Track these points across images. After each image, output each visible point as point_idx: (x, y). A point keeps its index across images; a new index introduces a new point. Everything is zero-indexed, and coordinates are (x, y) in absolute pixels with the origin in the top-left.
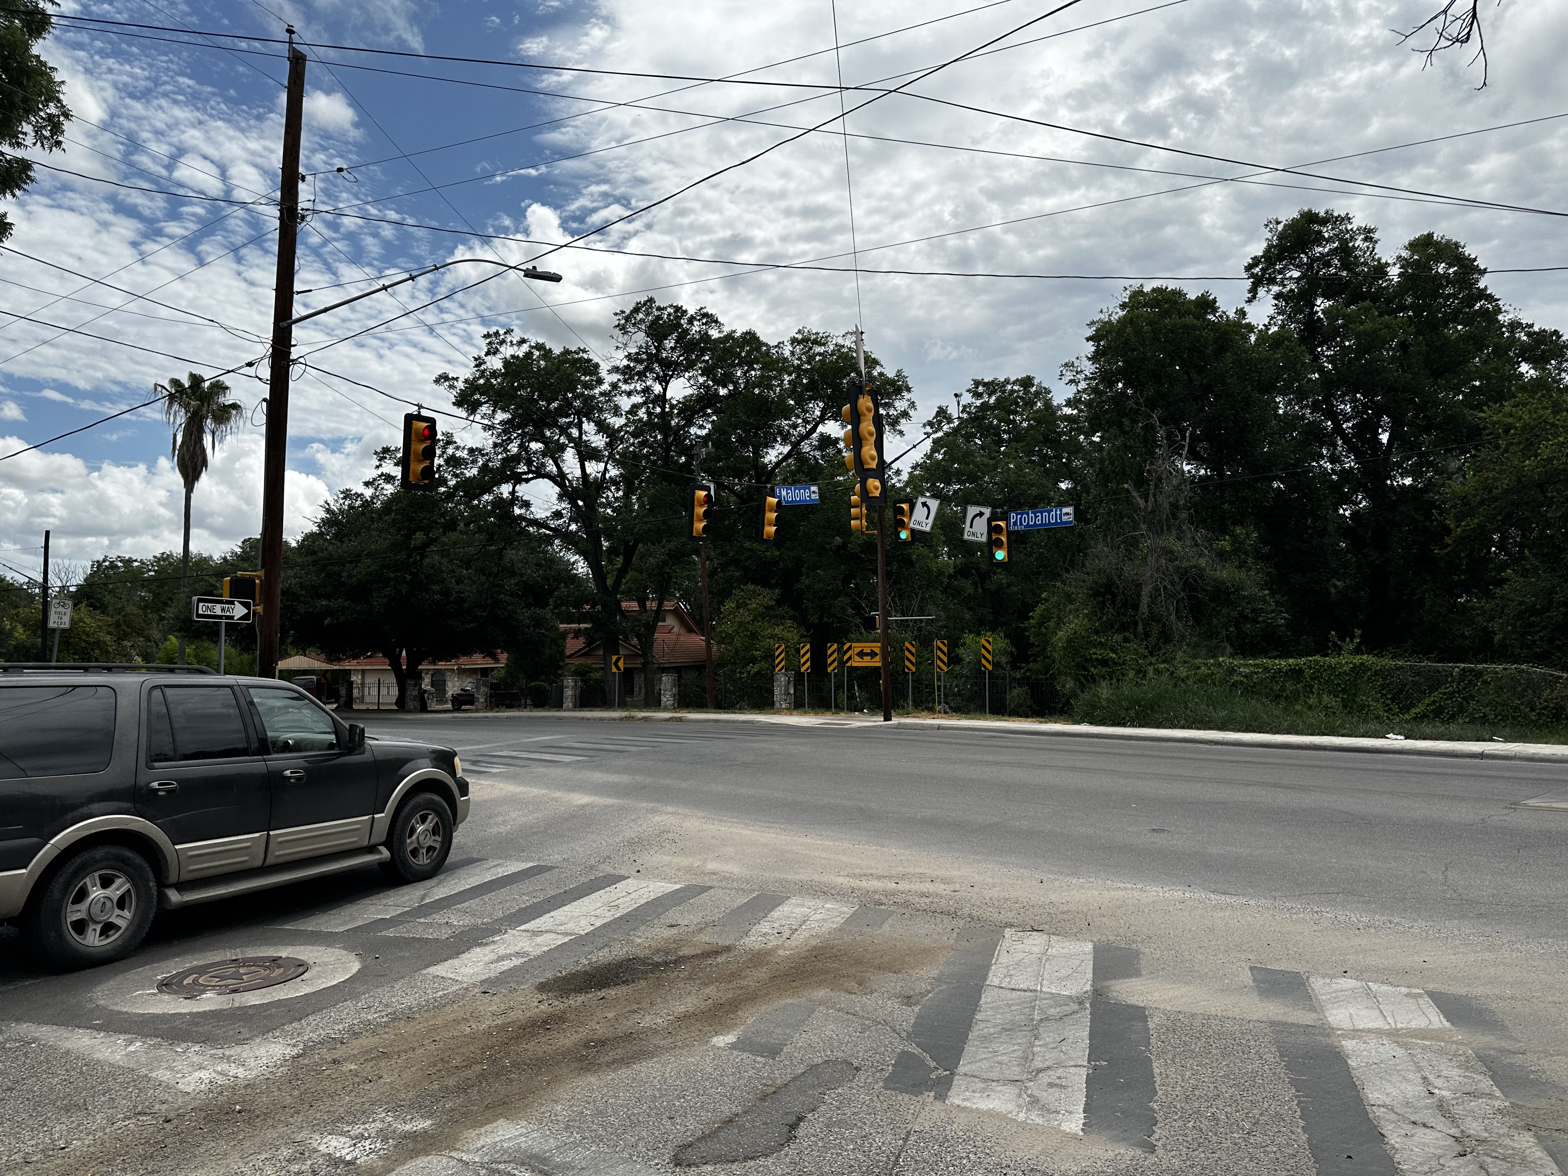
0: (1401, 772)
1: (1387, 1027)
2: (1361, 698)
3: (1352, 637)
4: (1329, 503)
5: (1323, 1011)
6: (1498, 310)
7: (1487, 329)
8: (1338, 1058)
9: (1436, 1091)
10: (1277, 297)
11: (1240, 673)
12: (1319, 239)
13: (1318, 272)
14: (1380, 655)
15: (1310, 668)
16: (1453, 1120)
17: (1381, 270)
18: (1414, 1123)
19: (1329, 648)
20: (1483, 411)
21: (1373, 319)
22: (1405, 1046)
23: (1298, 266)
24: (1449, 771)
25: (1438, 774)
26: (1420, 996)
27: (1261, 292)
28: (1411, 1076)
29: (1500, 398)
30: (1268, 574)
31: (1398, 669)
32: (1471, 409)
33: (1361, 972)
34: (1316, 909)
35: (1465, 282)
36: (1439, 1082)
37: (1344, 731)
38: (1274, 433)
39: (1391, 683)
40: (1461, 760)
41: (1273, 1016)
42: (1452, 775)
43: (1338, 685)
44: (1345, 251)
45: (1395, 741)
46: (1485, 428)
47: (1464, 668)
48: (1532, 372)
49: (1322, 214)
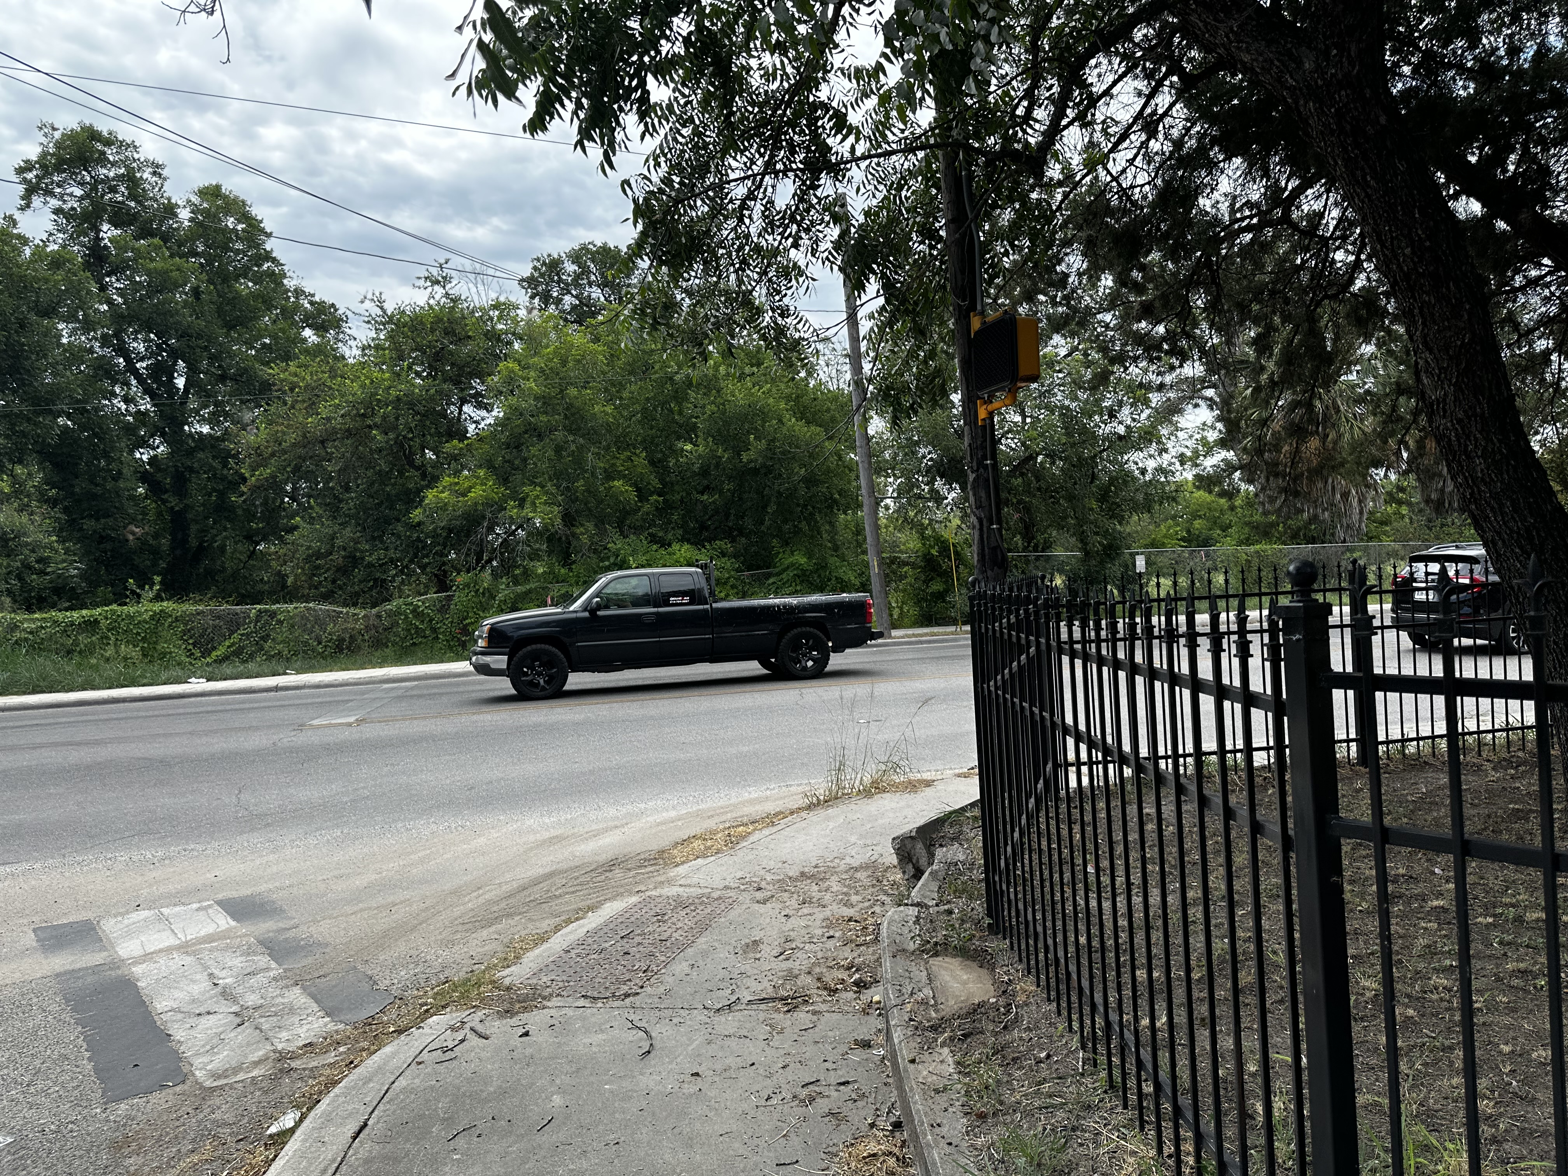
0: (202, 712)
1: (178, 942)
2: (162, 646)
3: (152, 585)
4: (123, 444)
5: (113, 948)
6: (284, 276)
7: (274, 290)
8: (128, 985)
9: (221, 981)
10: (57, 211)
11: (24, 630)
12: (102, 160)
13: (102, 196)
14: (180, 600)
15: (106, 618)
16: (235, 1000)
17: (170, 210)
18: (199, 1015)
19: (127, 597)
20: (271, 368)
21: (164, 259)
22: (194, 954)
23: (82, 184)
24: (247, 706)
25: (236, 710)
26: (210, 906)
27: (37, 201)
28: (198, 977)
29: (287, 357)
30: (57, 520)
31: (198, 614)
32: (263, 364)
33: (154, 902)
34: (109, 856)
35: (253, 241)
36: (223, 974)
37: (145, 681)
38: (57, 363)
39: (192, 629)
40: (259, 695)
41: (58, 969)
42: (249, 709)
43: (138, 634)
44: (131, 180)
45: (198, 685)
46: (274, 384)
47: (260, 610)
48: (315, 337)
49: (105, 133)
